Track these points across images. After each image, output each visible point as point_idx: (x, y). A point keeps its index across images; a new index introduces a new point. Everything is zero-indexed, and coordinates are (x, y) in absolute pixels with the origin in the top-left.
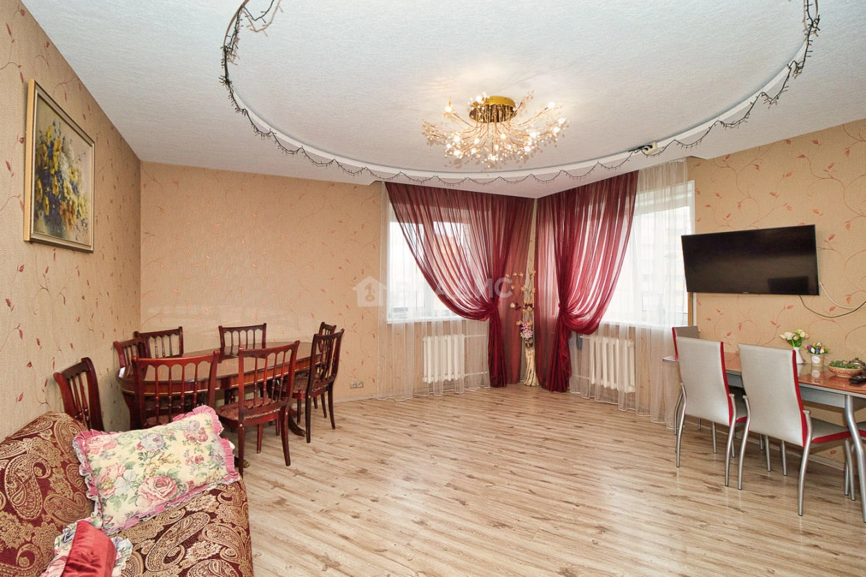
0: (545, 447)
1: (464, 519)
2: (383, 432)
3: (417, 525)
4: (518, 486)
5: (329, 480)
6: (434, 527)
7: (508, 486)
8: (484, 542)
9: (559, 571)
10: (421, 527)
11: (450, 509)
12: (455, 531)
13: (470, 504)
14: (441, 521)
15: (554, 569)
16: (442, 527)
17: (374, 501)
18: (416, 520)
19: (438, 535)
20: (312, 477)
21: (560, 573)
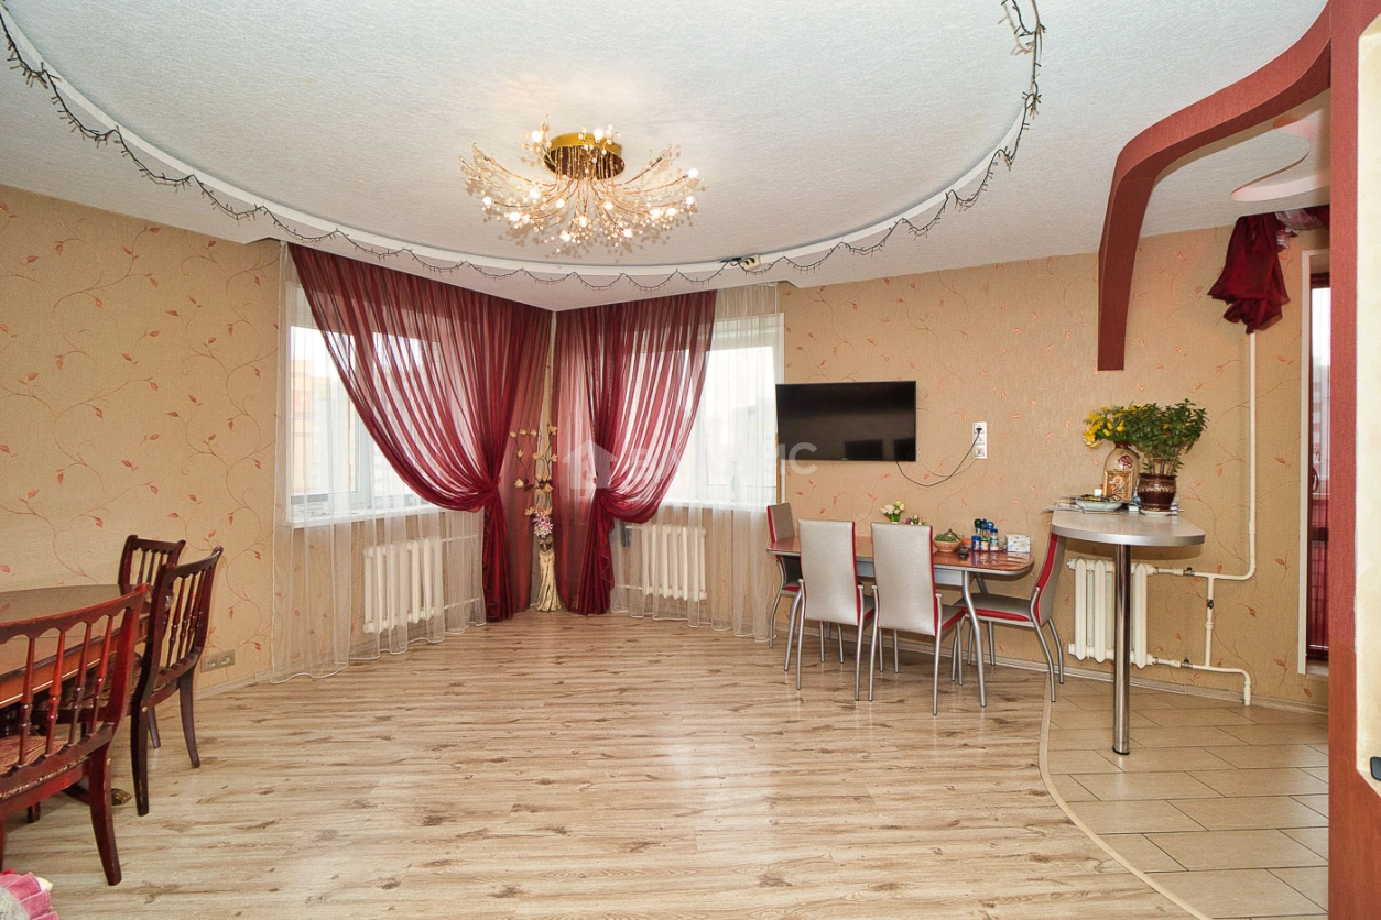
0: (629, 703)
1: (580, 857)
2: (324, 745)
3: (505, 900)
4: (627, 775)
5: (252, 881)
6: (537, 891)
7: (612, 779)
8: (633, 883)
9: (758, 882)
10: (514, 900)
11: (547, 848)
12: (577, 884)
13: (572, 829)
14: (544, 876)
15: (751, 883)
16: (551, 886)
17: (389, 886)
18: (497, 891)
19: (552, 902)
20: (205, 887)
21: (761, 885)
